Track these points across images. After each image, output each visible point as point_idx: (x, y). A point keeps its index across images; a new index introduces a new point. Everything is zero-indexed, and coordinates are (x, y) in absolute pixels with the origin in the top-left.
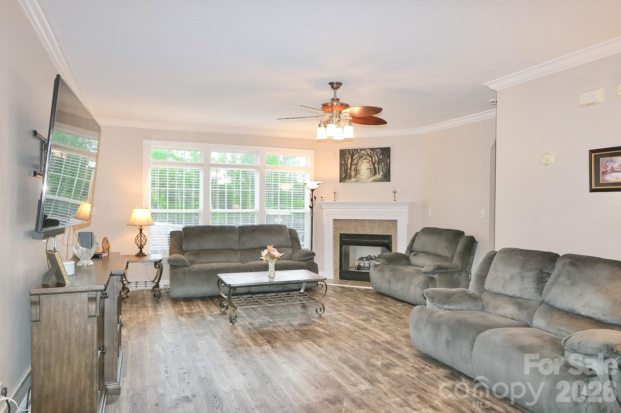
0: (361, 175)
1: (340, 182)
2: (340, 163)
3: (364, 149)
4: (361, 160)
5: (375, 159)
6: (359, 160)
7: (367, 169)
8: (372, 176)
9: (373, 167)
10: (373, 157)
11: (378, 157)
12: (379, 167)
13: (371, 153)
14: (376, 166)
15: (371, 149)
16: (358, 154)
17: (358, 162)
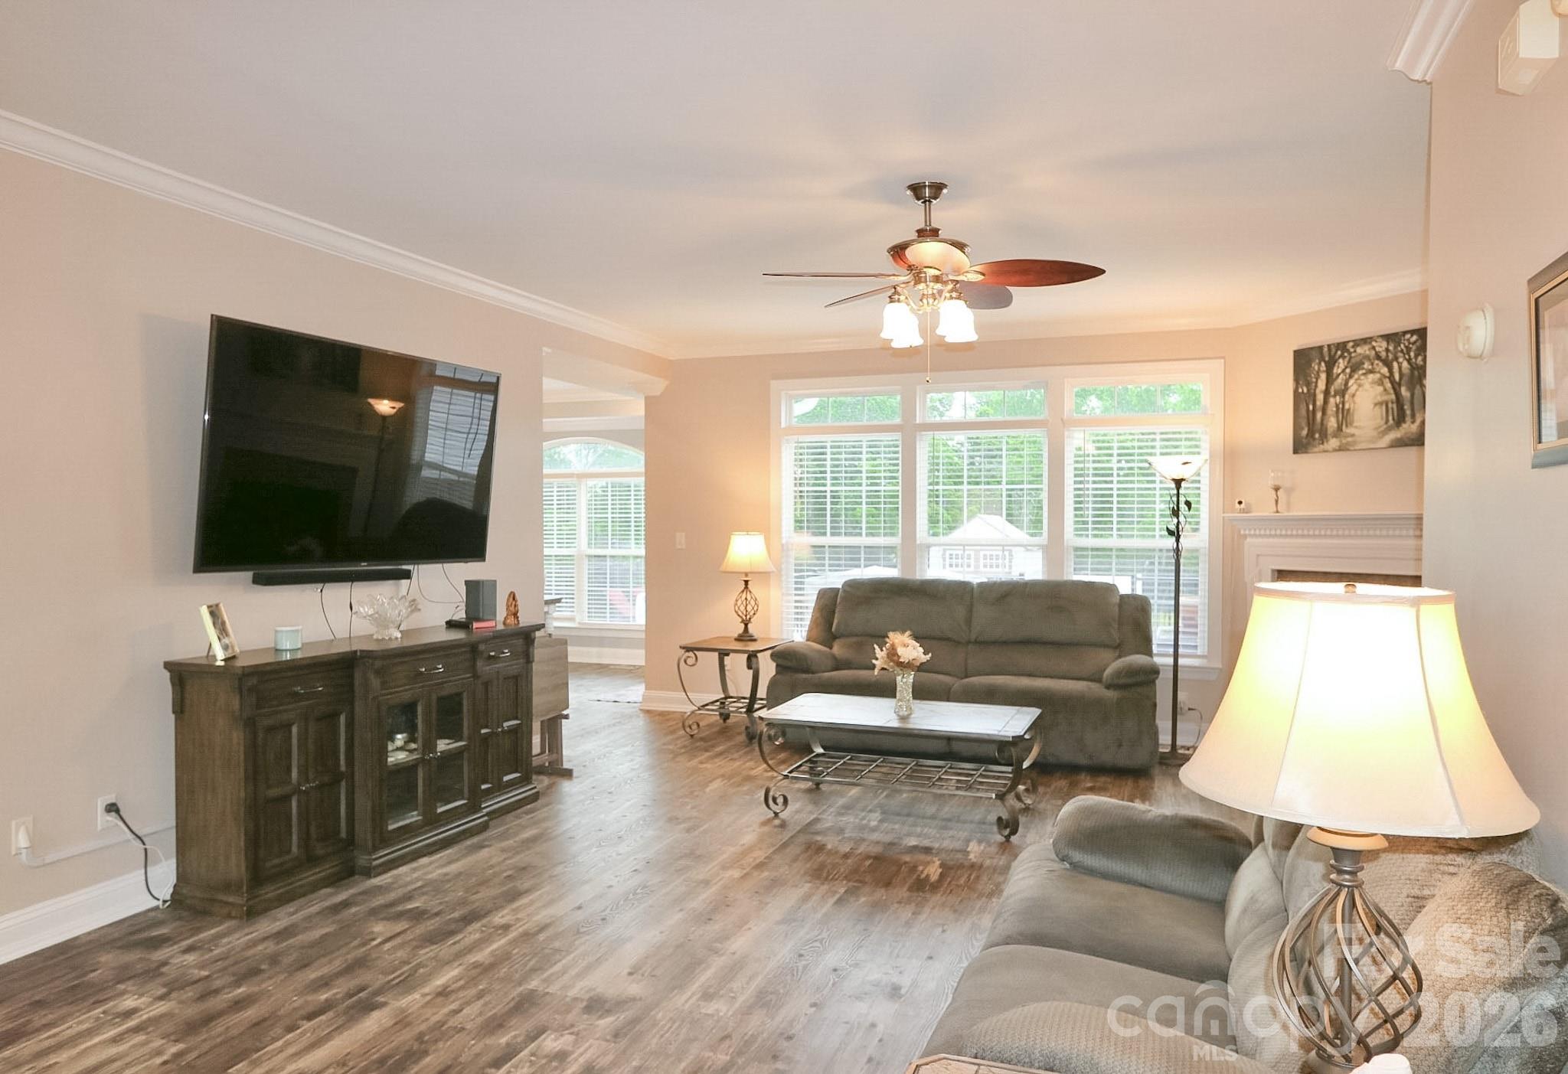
0: (1356, 427)
1: (1296, 451)
2: (1296, 391)
3: (1365, 341)
4: (1356, 376)
5: (1400, 368)
6: (1351, 377)
7: (1376, 404)
8: (1389, 429)
9: (1393, 397)
10: (1395, 364)
11: (1409, 361)
12: (1412, 395)
13: (1387, 350)
14: (1404, 392)
15: (1388, 337)
16: (1347, 359)
17: (1346, 384)
